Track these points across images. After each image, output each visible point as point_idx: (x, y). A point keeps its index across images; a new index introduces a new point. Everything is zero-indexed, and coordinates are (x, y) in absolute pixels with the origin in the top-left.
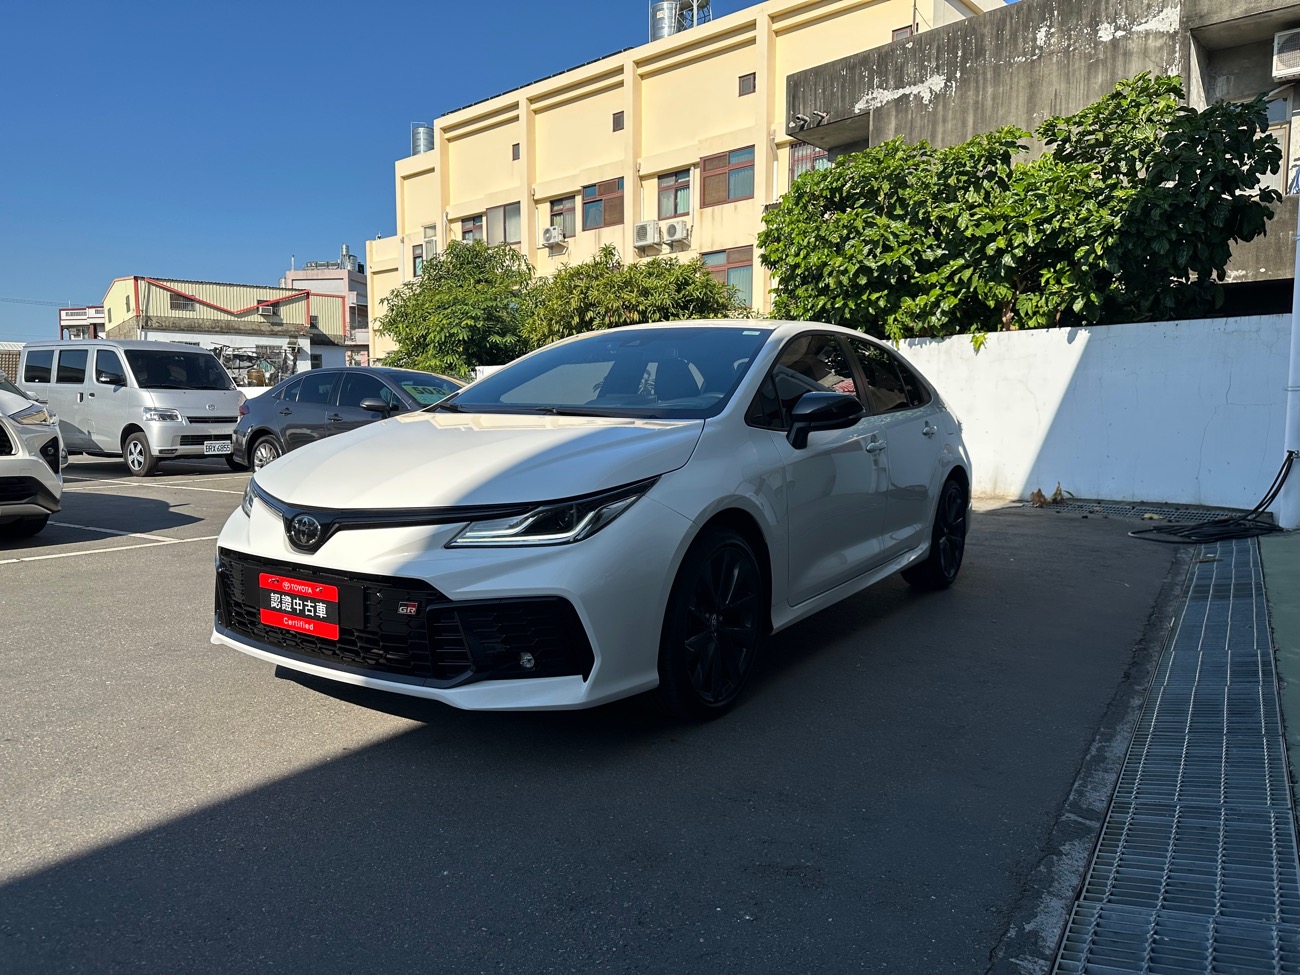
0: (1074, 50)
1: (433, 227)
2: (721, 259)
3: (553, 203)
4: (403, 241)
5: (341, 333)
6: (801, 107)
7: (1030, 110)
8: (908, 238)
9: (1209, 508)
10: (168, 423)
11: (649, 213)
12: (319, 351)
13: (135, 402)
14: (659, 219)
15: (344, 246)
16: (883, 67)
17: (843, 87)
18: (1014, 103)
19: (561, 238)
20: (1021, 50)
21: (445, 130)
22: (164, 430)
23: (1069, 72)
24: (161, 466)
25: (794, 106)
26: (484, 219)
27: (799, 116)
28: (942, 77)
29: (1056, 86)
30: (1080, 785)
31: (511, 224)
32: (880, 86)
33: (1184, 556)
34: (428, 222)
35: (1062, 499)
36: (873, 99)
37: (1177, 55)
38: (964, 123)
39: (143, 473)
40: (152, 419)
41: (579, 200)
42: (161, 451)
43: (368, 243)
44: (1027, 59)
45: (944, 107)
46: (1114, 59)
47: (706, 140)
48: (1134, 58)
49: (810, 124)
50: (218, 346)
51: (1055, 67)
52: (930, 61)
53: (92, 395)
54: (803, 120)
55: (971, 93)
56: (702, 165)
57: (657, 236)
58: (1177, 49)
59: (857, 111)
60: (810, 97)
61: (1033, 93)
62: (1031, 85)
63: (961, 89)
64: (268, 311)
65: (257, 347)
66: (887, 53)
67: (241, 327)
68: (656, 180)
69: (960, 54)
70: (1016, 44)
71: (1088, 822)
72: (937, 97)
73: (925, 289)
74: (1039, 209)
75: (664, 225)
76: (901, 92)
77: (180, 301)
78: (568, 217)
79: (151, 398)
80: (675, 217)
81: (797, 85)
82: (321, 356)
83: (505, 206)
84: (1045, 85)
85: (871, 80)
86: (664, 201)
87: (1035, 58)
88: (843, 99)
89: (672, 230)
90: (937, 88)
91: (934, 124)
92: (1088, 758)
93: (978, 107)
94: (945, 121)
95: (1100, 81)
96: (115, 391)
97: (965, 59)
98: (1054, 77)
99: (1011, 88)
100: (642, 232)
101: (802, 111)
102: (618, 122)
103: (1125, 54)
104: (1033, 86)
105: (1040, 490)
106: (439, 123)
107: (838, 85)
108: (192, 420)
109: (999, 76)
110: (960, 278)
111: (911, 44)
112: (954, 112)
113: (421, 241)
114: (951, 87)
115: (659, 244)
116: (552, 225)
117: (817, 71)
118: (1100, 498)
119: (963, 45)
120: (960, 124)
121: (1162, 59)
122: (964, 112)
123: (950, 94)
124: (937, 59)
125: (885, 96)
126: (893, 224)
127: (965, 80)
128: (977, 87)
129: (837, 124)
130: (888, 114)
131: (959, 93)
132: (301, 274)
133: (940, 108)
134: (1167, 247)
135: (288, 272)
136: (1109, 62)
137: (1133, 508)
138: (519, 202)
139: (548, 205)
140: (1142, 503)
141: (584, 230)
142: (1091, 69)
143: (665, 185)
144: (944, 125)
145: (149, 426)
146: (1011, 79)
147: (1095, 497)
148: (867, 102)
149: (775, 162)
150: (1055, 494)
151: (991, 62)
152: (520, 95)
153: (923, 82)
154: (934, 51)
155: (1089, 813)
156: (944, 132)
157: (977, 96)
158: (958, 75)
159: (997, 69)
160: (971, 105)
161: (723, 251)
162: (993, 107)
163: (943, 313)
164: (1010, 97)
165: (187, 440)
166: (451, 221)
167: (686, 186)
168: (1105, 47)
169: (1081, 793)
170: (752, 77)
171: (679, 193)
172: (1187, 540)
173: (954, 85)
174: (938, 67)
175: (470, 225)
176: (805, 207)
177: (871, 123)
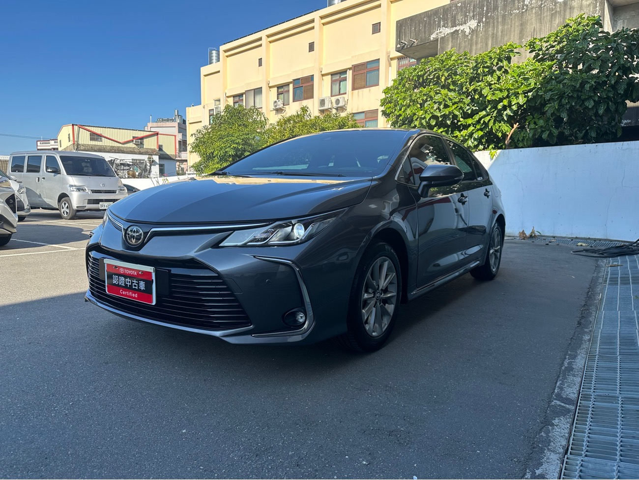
0: (544, 6)
1: (219, 100)
2: (362, 116)
3: (278, 88)
4: (204, 107)
5: (174, 154)
6: (403, 37)
7: (521, 38)
8: (457, 100)
9: (611, 241)
10: (81, 192)
11: (326, 93)
12: (163, 162)
13: (64, 182)
14: (331, 96)
15: (176, 111)
16: (445, 16)
17: (425, 26)
18: (512, 34)
19: (282, 105)
20: (516, 7)
21: (225, 51)
22: (80, 196)
23: (541, 17)
24: (78, 215)
25: (399, 36)
26: (244, 96)
27: (402, 41)
28: (476, 21)
29: (534, 25)
30: (561, 384)
31: (258, 98)
32: (444, 26)
33: (601, 263)
34: (217, 98)
35: (535, 235)
36: (440, 32)
37: (598, 8)
38: (487, 45)
39: (69, 218)
40: (73, 191)
41: (291, 86)
42: (77, 207)
43: (187, 108)
44: (520, 11)
45: (476, 36)
46: (565, 11)
47: (355, 56)
48: (575, 10)
49: (407, 46)
50: (113, 159)
51: (534, 16)
52: (469, 13)
53: (44, 178)
54: (404, 43)
55: (490, 29)
56: (353, 68)
57: (330, 104)
58: (598, 5)
59: (432, 39)
60: (408, 32)
61: (523, 29)
62: (522, 25)
63: (485, 27)
64: (138, 142)
65: (132, 159)
66: (447, 9)
67: (125, 150)
68: (330, 76)
69: (485, 9)
70: (514, 4)
71: (567, 406)
72: (473, 31)
73: (466, 127)
74: (526, 85)
75: (334, 99)
76: (454, 29)
77: (95, 136)
78: (286, 95)
79: (73, 180)
80: (340, 94)
81: (402, 26)
82: (164, 164)
83: (254, 89)
84: (528, 24)
85: (439, 23)
86: (334, 87)
87: (523, 11)
88: (425, 32)
89: (338, 101)
90: (473, 27)
91: (471, 45)
92: (563, 368)
93: (494, 36)
94: (476, 43)
95: (557, 22)
96: (54, 176)
97: (487, 12)
98: (533, 20)
99: (511, 26)
100: (322, 102)
101: (404, 39)
102: (311, 47)
103: (570, 8)
104: (523, 25)
105: (523, 231)
106: (223, 48)
107: (422, 25)
108: (94, 192)
109: (505, 20)
110: (484, 121)
111: (460, 4)
112: (481, 39)
113: (213, 107)
114: (480, 26)
115: (330, 109)
116: (278, 99)
117: (412, 19)
118: (554, 235)
119: (487, 4)
120: (484, 45)
121: (589, 10)
122: (487, 39)
123: (480, 29)
124: (473, 12)
125: (447, 31)
126: (449, 94)
127: (487, 22)
128: (494, 26)
129: (422, 46)
130: (448, 40)
131: (484, 29)
132: (155, 124)
133: (474, 37)
134: (593, 104)
135: (148, 123)
136: (562, 12)
137: (572, 240)
138: (261, 88)
139: (276, 88)
140: (577, 238)
141: (293, 102)
142: (553, 16)
143: (334, 79)
144: (476, 46)
145: (71, 194)
146: (511, 21)
147: (552, 235)
148: (437, 34)
149: (390, 68)
150: (532, 233)
151: (501, 13)
152: (263, 34)
153: (466, 24)
154: (472, 8)
155: (568, 401)
156: (476, 49)
157: (494, 30)
158: (484, 20)
159: (504, 17)
160: (490, 35)
161: (363, 112)
162: (502, 35)
163: (475, 139)
164: (510, 31)
165: (91, 202)
166: (228, 97)
167: (345, 79)
168: (560, 5)
169: (561, 389)
170: (379, 24)
171: (341, 82)
172: (602, 256)
173: (482, 25)
174: (474, 16)
175: (237, 99)
176: (404, 86)
177: (439, 45)
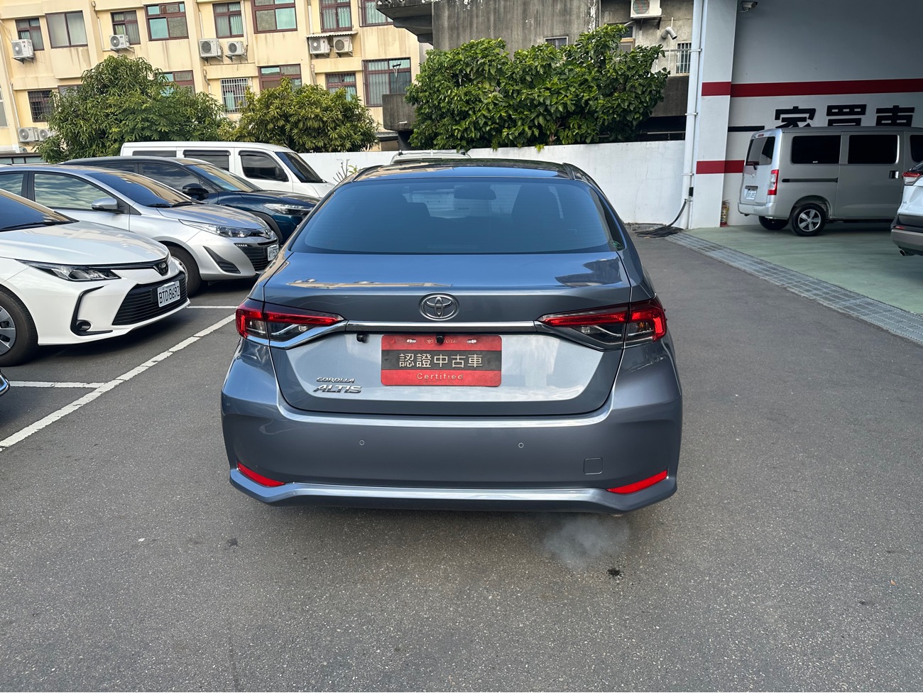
2: (276, 71)
3: (113, 15)
7: (524, 19)
11: (209, 34)
14: (219, 38)
18: (516, 12)
19: (128, 44)
26: (43, 23)
29: (537, 7)
31: (75, 28)
37: (594, 1)
38: (489, 20)
41: (141, 16)
45: (477, 8)
49: (392, 5)
54: (388, 2)
55: (492, 3)
56: (252, 1)
57: (219, 50)
59: (423, 2)
61: (525, 9)
68: (212, 6)
72: (473, 2)
75: (226, 42)
78: (130, 27)
80: (231, 36)
83: (66, 13)
84: (531, 5)
86: (220, 23)
89: (233, 47)
91: (471, 17)
93: (496, 11)
94: (477, 17)
98: (536, 2)
99: (514, 3)
100: (206, 46)
104: (525, 5)
112: (483, 12)
115: (221, 57)
116: (115, 33)
120: (486, 20)
122: (488, 13)
123: (480, 1)
129: (408, 7)
130: (443, 7)
131: (485, 1)
133: (474, 8)
138: (81, 11)
139: (109, 16)
141: (151, 40)
142: (554, 1)
143: (219, 11)
149: (310, 7)
156: (477, 23)
157: (495, 5)
164: (513, 8)
166: (4, 20)
167: (239, 14)
171: (232, 19)
175: (25, 26)
177: (433, 10)
